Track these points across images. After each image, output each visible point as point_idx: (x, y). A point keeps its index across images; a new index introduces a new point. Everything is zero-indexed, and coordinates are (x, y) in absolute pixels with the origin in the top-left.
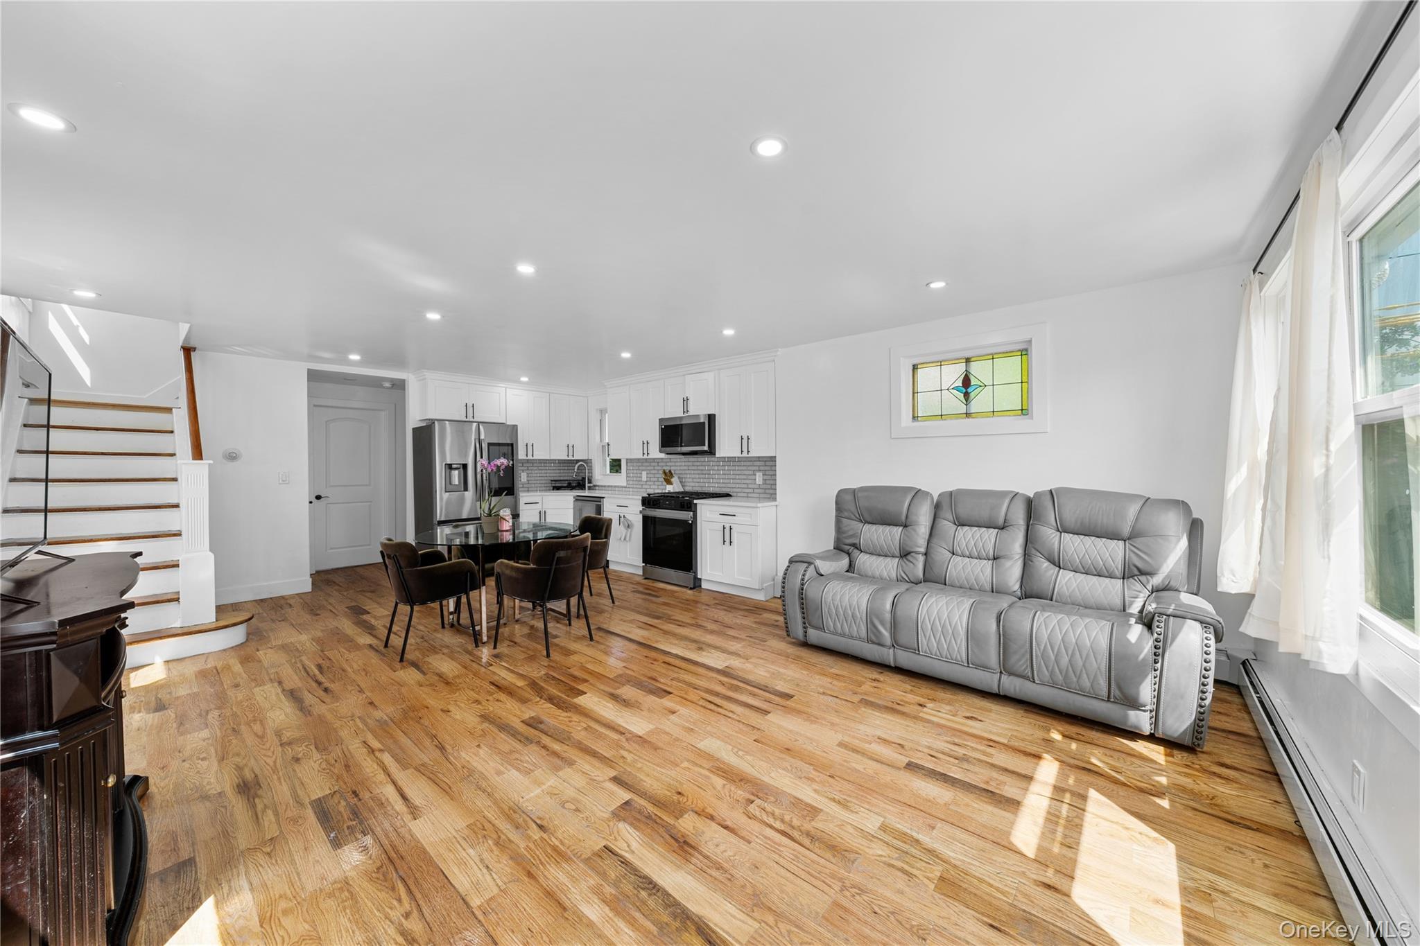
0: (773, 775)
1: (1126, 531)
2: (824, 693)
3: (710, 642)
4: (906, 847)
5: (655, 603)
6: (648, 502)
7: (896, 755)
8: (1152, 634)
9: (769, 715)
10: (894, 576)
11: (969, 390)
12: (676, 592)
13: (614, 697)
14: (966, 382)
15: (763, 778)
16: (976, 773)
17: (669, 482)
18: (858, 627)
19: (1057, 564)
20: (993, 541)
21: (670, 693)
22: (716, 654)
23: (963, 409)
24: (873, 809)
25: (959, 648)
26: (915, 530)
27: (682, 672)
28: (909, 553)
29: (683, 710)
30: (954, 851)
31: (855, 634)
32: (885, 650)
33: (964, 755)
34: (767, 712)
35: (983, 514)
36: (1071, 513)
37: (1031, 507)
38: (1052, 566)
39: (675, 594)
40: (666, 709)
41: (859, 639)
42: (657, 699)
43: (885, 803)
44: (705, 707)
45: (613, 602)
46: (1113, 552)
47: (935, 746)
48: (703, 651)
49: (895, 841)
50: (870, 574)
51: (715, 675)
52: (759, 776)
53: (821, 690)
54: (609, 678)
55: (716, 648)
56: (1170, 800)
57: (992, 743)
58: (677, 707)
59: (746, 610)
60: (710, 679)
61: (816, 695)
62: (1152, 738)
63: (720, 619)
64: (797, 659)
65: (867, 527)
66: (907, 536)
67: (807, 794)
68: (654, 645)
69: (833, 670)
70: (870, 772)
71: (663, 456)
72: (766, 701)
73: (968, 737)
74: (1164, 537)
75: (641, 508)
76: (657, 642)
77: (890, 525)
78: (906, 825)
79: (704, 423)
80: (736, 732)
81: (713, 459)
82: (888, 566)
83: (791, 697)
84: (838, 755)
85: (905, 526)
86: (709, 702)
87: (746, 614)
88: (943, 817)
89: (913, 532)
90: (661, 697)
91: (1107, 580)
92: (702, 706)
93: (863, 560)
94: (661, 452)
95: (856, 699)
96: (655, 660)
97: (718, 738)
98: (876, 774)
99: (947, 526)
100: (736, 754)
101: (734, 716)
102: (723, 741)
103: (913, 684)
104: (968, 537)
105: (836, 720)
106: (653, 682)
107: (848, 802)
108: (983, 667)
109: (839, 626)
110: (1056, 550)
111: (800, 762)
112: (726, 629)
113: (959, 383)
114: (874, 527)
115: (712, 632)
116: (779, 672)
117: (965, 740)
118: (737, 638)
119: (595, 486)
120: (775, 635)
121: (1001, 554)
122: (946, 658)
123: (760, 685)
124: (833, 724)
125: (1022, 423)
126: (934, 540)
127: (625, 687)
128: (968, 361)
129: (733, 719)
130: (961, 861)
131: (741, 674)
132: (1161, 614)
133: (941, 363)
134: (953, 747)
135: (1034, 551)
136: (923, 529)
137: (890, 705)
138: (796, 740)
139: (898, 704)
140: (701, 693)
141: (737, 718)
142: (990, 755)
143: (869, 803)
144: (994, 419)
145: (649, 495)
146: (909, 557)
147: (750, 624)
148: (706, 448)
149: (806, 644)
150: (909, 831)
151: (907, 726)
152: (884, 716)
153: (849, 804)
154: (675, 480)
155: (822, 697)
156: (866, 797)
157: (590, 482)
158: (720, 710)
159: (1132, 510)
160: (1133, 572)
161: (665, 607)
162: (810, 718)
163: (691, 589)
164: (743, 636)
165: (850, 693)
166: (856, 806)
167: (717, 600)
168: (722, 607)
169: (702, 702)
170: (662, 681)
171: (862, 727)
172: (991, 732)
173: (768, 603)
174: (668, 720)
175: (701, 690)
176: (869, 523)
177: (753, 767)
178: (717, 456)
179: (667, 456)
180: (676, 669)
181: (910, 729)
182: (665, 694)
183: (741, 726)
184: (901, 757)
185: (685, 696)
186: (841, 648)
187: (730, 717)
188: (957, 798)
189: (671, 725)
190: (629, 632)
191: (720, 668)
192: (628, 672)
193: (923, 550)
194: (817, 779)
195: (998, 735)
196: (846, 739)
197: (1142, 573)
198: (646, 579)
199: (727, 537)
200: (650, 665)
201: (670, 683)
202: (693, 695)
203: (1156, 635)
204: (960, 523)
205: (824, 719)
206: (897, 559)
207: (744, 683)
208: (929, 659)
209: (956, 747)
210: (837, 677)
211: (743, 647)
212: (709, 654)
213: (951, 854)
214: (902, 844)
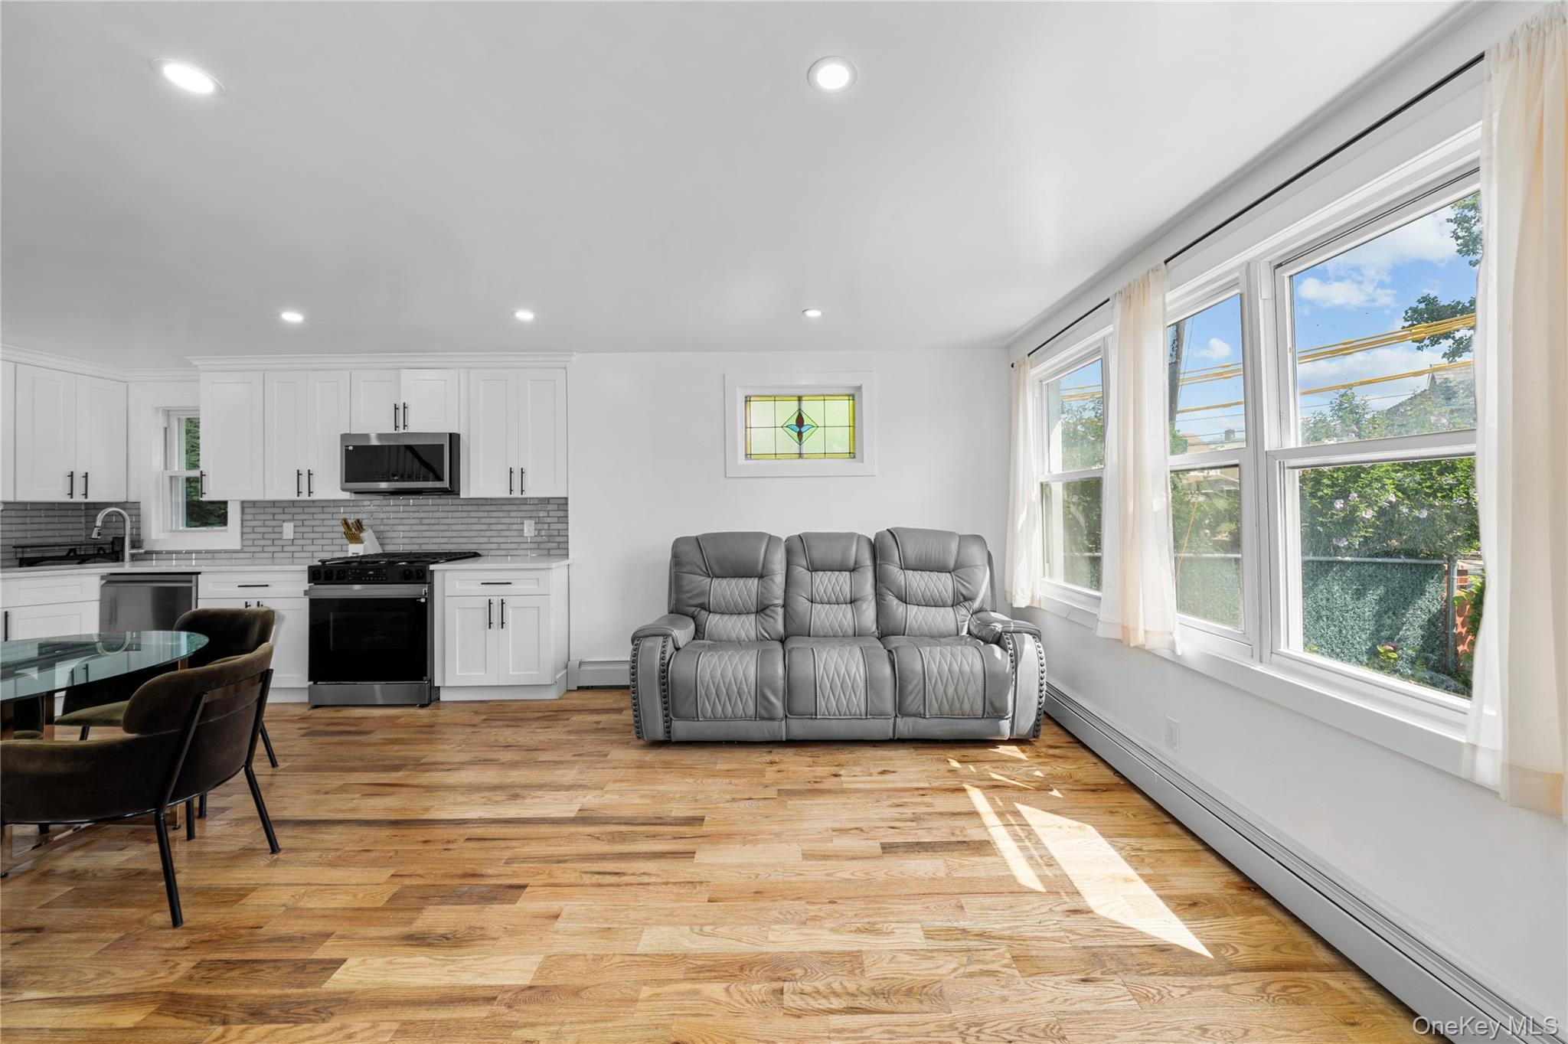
0: (771, 938)
1: (951, 564)
2: (734, 800)
3: (523, 781)
4: (963, 944)
5: (369, 745)
6: (319, 574)
7: (864, 843)
8: (1007, 652)
9: (696, 856)
10: (753, 635)
11: (803, 429)
12: (399, 717)
13: (419, 940)
14: (800, 421)
15: (764, 949)
16: (937, 829)
17: (355, 539)
18: (745, 705)
19: (903, 599)
20: (849, 585)
21: (523, 887)
22: (549, 796)
23: (795, 448)
24: (901, 918)
25: (858, 702)
26: (773, 581)
27: (513, 843)
28: (767, 607)
29: (567, 906)
30: (996, 922)
31: (740, 712)
32: (776, 724)
33: (914, 813)
34: (690, 854)
35: (835, 555)
36: (912, 550)
37: (877, 549)
38: (900, 603)
39: (399, 721)
40: (537, 916)
41: (746, 718)
42: (507, 907)
43: (904, 904)
44: (599, 885)
45: (274, 764)
46: (942, 584)
47: (885, 816)
48: (524, 798)
49: (950, 943)
50: (725, 638)
51: (573, 829)
52: (757, 949)
53: (728, 797)
54: (376, 909)
55: (540, 787)
56: (1058, 790)
57: (922, 792)
58: (555, 906)
59: (538, 718)
60: (570, 838)
61: (727, 805)
62: (1011, 742)
63: (510, 741)
64: (667, 766)
65: (716, 582)
66: (765, 588)
67: (827, 940)
68: (425, 817)
69: (719, 767)
70: (860, 875)
71: (346, 496)
72: (675, 838)
73: (901, 794)
74: (973, 566)
75: (306, 586)
76: (427, 809)
77: (742, 577)
78: (941, 918)
79: (442, 446)
80: (676, 901)
81: (457, 502)
82: (745, 626)
83: (702, 819)
84: (816, 871)
85: (761, 577)
86: (599, 873)
87: (545, 723)
88: (957, 891)
89: (770, 582)
90: (513, 901)
91: (943, 609)
92: (592, 885)
93: (714, 622)
94: (343, 489)
95: (772, 793)
96: (449, 842)
97: (659, 923)
98: (867, 874)
99: (801, 572)
100: (701, 933)
101: (653, 880)
102: (669, 924)
103: (809, 754)
104: (827, 583)
105: (776, 828)
106: (475, 881)
107: (874, 924)
108: (880, 715)
109: (720, 709)
110: (903, 586)
111: (786, 902)
112: (535, 754)
113: (793, 422)
114: (725, 582)
115: (514, 765)
116: (659, 792)
117: (901, 797)
118: (562, 762)
119: (149, 553)
120: (612, 742)
121: (858, 596)
122: (845, 715)
123: (649, 818)
124: (777, 835)
125: (853, 466)
126: (791, 590)
127: (425, 913)
128: (800, 399)
129: (655, 884)
130: (1010, 928)
131: (610, 813)
132: (1007, 632)
133: (775, 398)
134: (900, 810)
135: (885, 590)
136: (779, 579)
137: (809, 786)
138: (757, 876)
139: (816, 782)
140: (575, 865)
141: (659, 880)
142: (929, 805)
143: (892, 913)
144: (826, 460)
145: (323, 562)
146: (768, 612)
147: (564, 737)
148: (446, 484)
149: (667, 743)
150: (949, 924)
151: (845, 804)
152: (816, 802)
153: (878, 926)
154: (367, 535)
155: (736, 805)
156: (885, 909)
157: (136, 543)
158: (625, 879)
159: (954, 546)
160: (961, 599)
161: (396, 747)
162: (748, 839)
163: (422, 706)
164: (568, 757)
165: (760, 788)
166: (886, 925)
167: (481, 714)
168: (501, 723)
169: (587, 879)
170: (490, 872)
171: (806, 825)
172: (910, 781)
173: (560, 702)
174: (557, 932)
175: (572, 861)
176: (718, 577)
177: (739, 940)
178: (462, 496)
179: (353, 497)
180: (503, 844)
181: (849, 806)
182: (515, 892)
183: (675, 889)
184: (870, 843)
185: (551, 881)
186: (721, 736)
187: (649, 884)
188: (950, 863)
189: (567, 939)
190: (353, 810)
191: (572, 815)
192: (407, 882)
193: (780, 602)
194: (821, 914)
195: (919, 781)
196: (806, 847)
197: (966, 599)
198: (316, 707)
199: (495, 616)
200: (446, 855)
201: (509, 870)
202: (566, 874)
203: (1010, 652)
204: (814, 568)
205: (762, 832)
206: (753, 617)
207: (625, 824)
208: (827, 721)
209: (900, 808)
210: (729, 773)
211: (580, 773)
212: (536, 800)
213: (998, 926)
214: (954, 943)
